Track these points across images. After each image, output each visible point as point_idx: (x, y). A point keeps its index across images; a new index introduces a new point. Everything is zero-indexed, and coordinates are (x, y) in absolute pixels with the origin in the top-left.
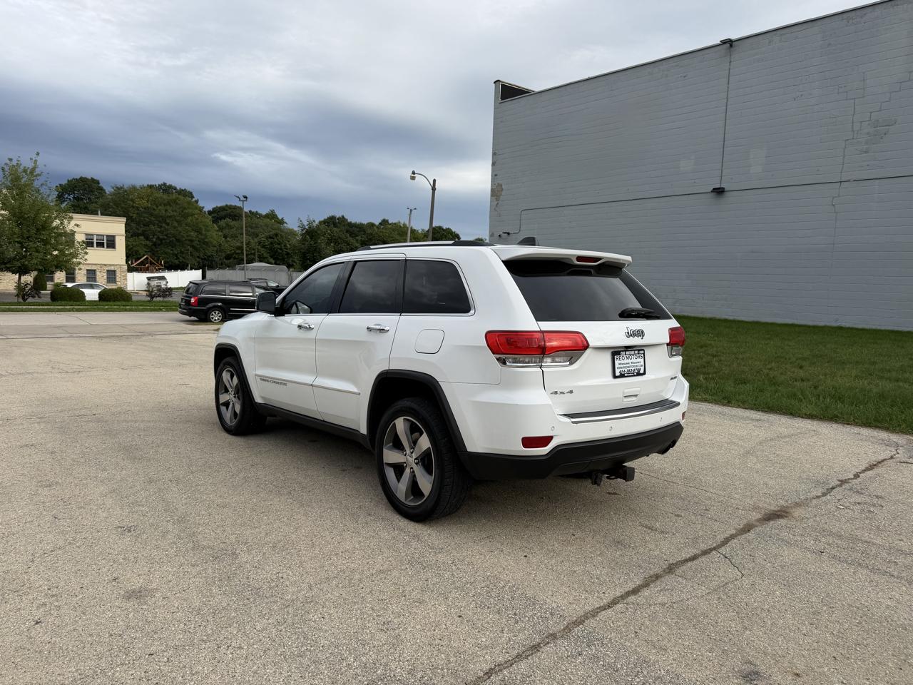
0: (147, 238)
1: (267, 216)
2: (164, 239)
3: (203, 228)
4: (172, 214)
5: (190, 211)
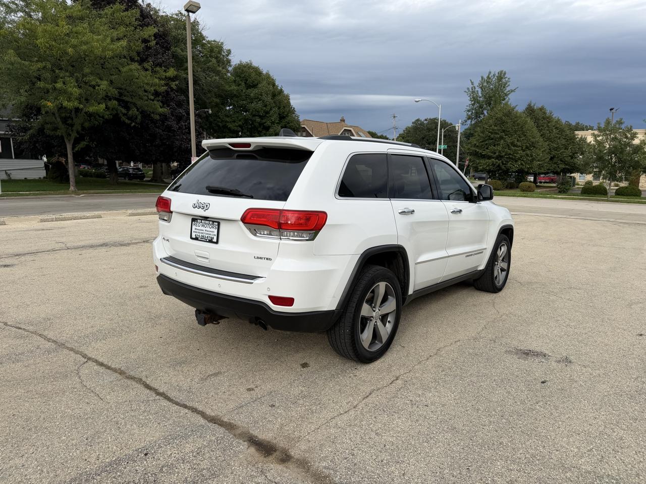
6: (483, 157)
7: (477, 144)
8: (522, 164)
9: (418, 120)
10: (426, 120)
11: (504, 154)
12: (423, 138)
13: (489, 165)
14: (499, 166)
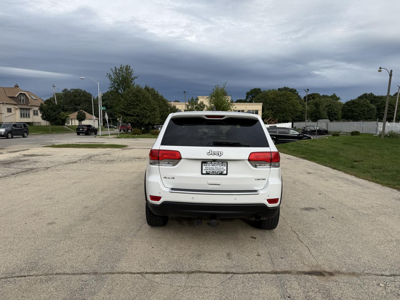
0: (273, 111)
1: (331, 97)
2: (279, 110)
3: (296, 104)
4: (283, 99)
5: (290, 98)
6: (127, 115)
7: (124, 108)
8: (150, 120)
9: (65, 90)
10: (72, 90)
11: (140, 114)
12: (71, 101)
13: (132, 120)
14: (138, 121)
